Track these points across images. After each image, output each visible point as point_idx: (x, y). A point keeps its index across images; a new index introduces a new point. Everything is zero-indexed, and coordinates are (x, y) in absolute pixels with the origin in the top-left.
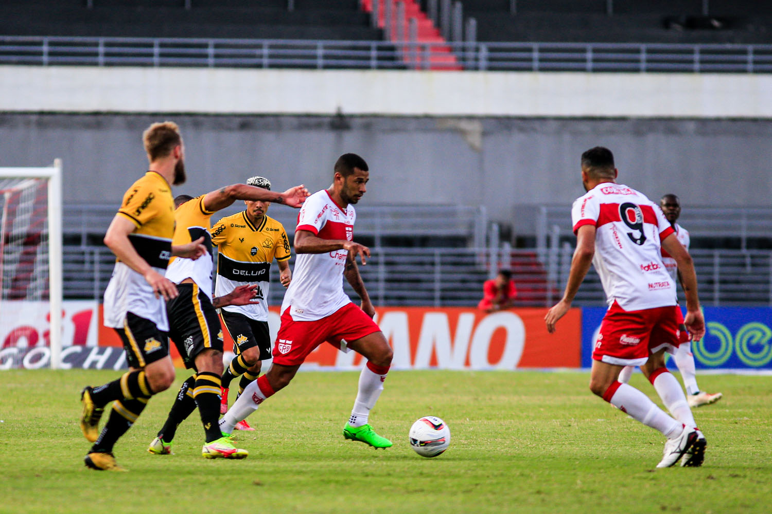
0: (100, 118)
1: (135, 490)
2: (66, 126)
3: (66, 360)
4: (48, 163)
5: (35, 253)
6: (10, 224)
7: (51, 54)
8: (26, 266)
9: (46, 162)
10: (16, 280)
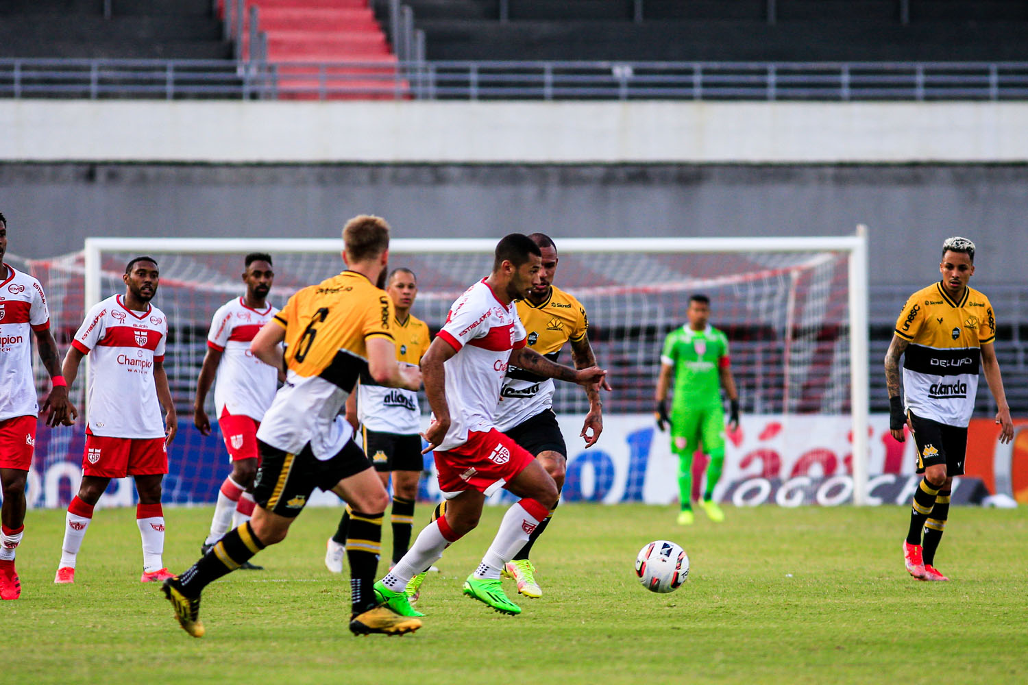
0: (920, 171)
1: (969, 667)
2: (872, 182)
3: (874, 493)
4: (848, 231)
5: (831, 352)
6: (799, 313)
7: (853, 86)
8: (820, 369)
9: (846, 230)
10: (807, 387)
